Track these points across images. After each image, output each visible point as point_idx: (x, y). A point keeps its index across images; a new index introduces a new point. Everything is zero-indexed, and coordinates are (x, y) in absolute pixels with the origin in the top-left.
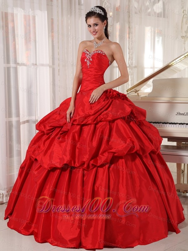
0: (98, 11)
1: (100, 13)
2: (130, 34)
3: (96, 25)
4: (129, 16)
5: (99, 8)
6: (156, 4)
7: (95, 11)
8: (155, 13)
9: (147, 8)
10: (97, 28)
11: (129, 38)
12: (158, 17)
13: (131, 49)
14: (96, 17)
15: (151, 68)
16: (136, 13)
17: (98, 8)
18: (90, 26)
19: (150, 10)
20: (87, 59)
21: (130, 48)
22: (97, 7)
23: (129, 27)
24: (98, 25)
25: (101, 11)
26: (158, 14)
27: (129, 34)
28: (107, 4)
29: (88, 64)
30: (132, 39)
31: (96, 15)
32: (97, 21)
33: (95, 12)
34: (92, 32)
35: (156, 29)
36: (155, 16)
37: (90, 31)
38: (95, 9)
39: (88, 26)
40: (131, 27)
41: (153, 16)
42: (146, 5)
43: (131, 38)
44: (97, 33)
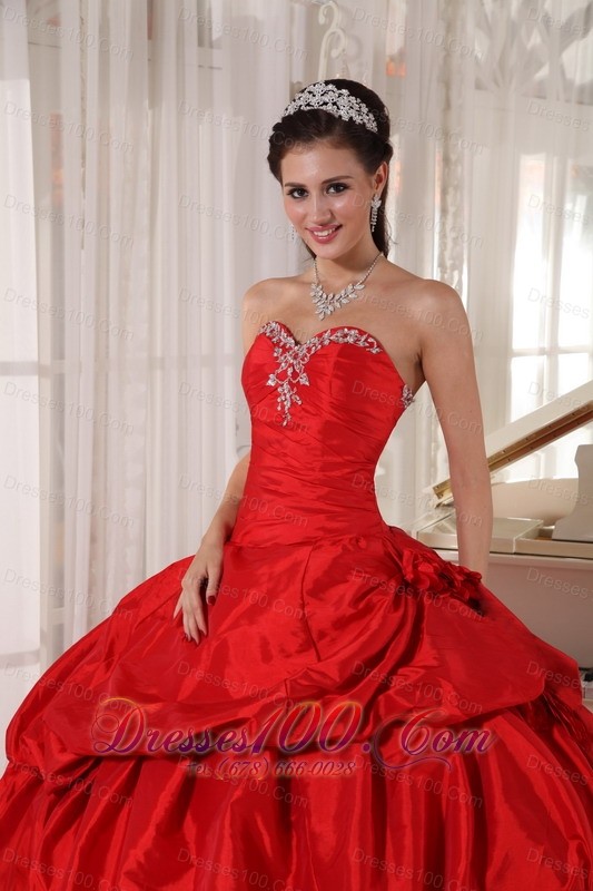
0: (347, 108)
1: (358, 119)
2: (451, 190)
3: (337, 186)
4: (448, 105)
5: (351, 94)
6: (575, 43)
7: (329, 108)
8: (568, 85)
9: (531, 62)
10: (340, 203)
11: (444, 211)
12: (581, 103)
13: (454, 267)
14: (338, 145)
15: (542, 352)
16: (479, 86)
17: (344, 91)
18: (299, 191)
19: (543, 73)
20: (282, 376)
21: (449, 263)
22: (340, 84)
23: (446, 160)
24: (346, 187)
25: (365, 110)
26: (582, 89)
27: (444, 192)
28: (344, 42)
29: (288, 404)
30: (456, 215)
31: (338, 129)
32: (345, 163)
33: (329, 116)
34: (311, 225)
35: (570, 162)
36: (567, 101)
37: (300, 222)
38: (326, 99)
39: (291, 193)
40: (453, 157)
41: (558, 99)
42: (529, 46)
43: (451, 209)
44: (341, 231)
